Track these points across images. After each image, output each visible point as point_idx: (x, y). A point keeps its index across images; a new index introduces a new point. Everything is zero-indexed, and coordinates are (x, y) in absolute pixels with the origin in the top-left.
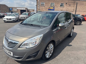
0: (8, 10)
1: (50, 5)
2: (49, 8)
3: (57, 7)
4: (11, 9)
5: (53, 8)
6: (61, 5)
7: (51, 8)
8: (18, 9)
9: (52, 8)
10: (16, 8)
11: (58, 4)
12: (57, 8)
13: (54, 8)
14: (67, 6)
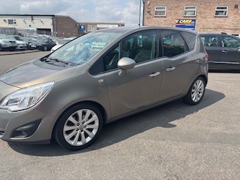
0: (76, 30)
1: (181, 12)
2: (178, 23)
3: (205, 18)
4: (82, 27)
5: (190, 21)
6: (217, 13)
7: (184, 21)
8: (99, 26)
9: (188, 22)
10: (96, 24)
11: (207, 9)
12: (204, 22)
13: (195, 20)
14: (237, 13)
